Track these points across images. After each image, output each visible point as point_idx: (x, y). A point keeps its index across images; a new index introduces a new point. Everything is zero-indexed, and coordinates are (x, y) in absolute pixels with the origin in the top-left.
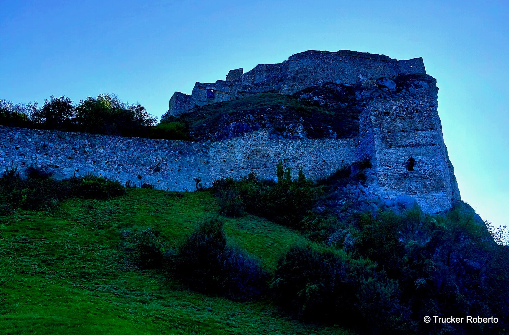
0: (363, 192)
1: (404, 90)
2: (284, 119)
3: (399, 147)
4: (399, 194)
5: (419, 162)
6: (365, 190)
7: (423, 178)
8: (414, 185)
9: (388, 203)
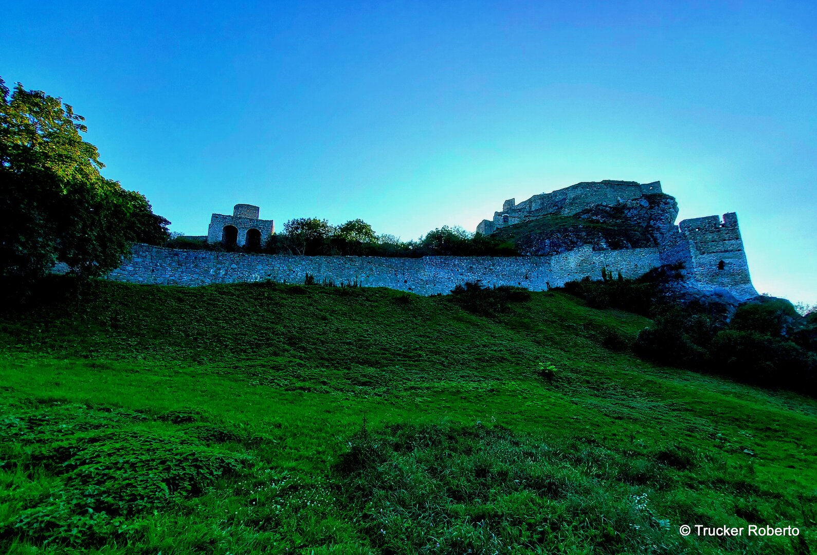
0: (684, 286)
1: (657, 207)
2: (588, 235)
3: (711, 253)
4: (714, 287)
5: (728, 264)
6: (685, 285)
7: (732, 274)
8: (725, 280)
9: (708, 294)
